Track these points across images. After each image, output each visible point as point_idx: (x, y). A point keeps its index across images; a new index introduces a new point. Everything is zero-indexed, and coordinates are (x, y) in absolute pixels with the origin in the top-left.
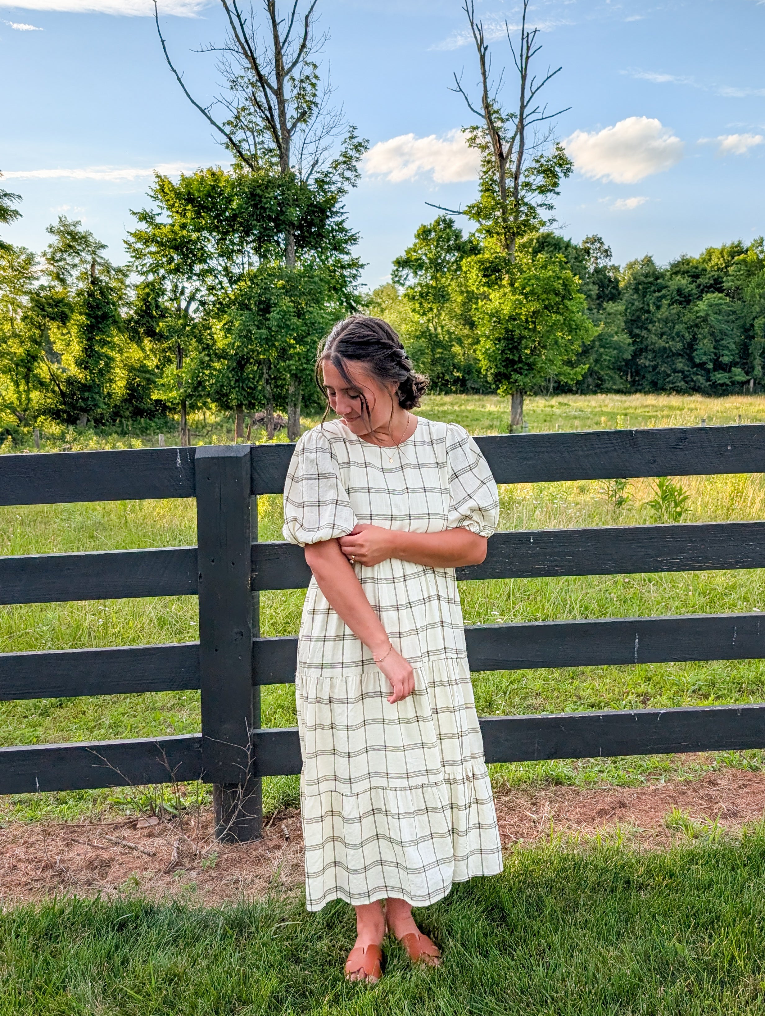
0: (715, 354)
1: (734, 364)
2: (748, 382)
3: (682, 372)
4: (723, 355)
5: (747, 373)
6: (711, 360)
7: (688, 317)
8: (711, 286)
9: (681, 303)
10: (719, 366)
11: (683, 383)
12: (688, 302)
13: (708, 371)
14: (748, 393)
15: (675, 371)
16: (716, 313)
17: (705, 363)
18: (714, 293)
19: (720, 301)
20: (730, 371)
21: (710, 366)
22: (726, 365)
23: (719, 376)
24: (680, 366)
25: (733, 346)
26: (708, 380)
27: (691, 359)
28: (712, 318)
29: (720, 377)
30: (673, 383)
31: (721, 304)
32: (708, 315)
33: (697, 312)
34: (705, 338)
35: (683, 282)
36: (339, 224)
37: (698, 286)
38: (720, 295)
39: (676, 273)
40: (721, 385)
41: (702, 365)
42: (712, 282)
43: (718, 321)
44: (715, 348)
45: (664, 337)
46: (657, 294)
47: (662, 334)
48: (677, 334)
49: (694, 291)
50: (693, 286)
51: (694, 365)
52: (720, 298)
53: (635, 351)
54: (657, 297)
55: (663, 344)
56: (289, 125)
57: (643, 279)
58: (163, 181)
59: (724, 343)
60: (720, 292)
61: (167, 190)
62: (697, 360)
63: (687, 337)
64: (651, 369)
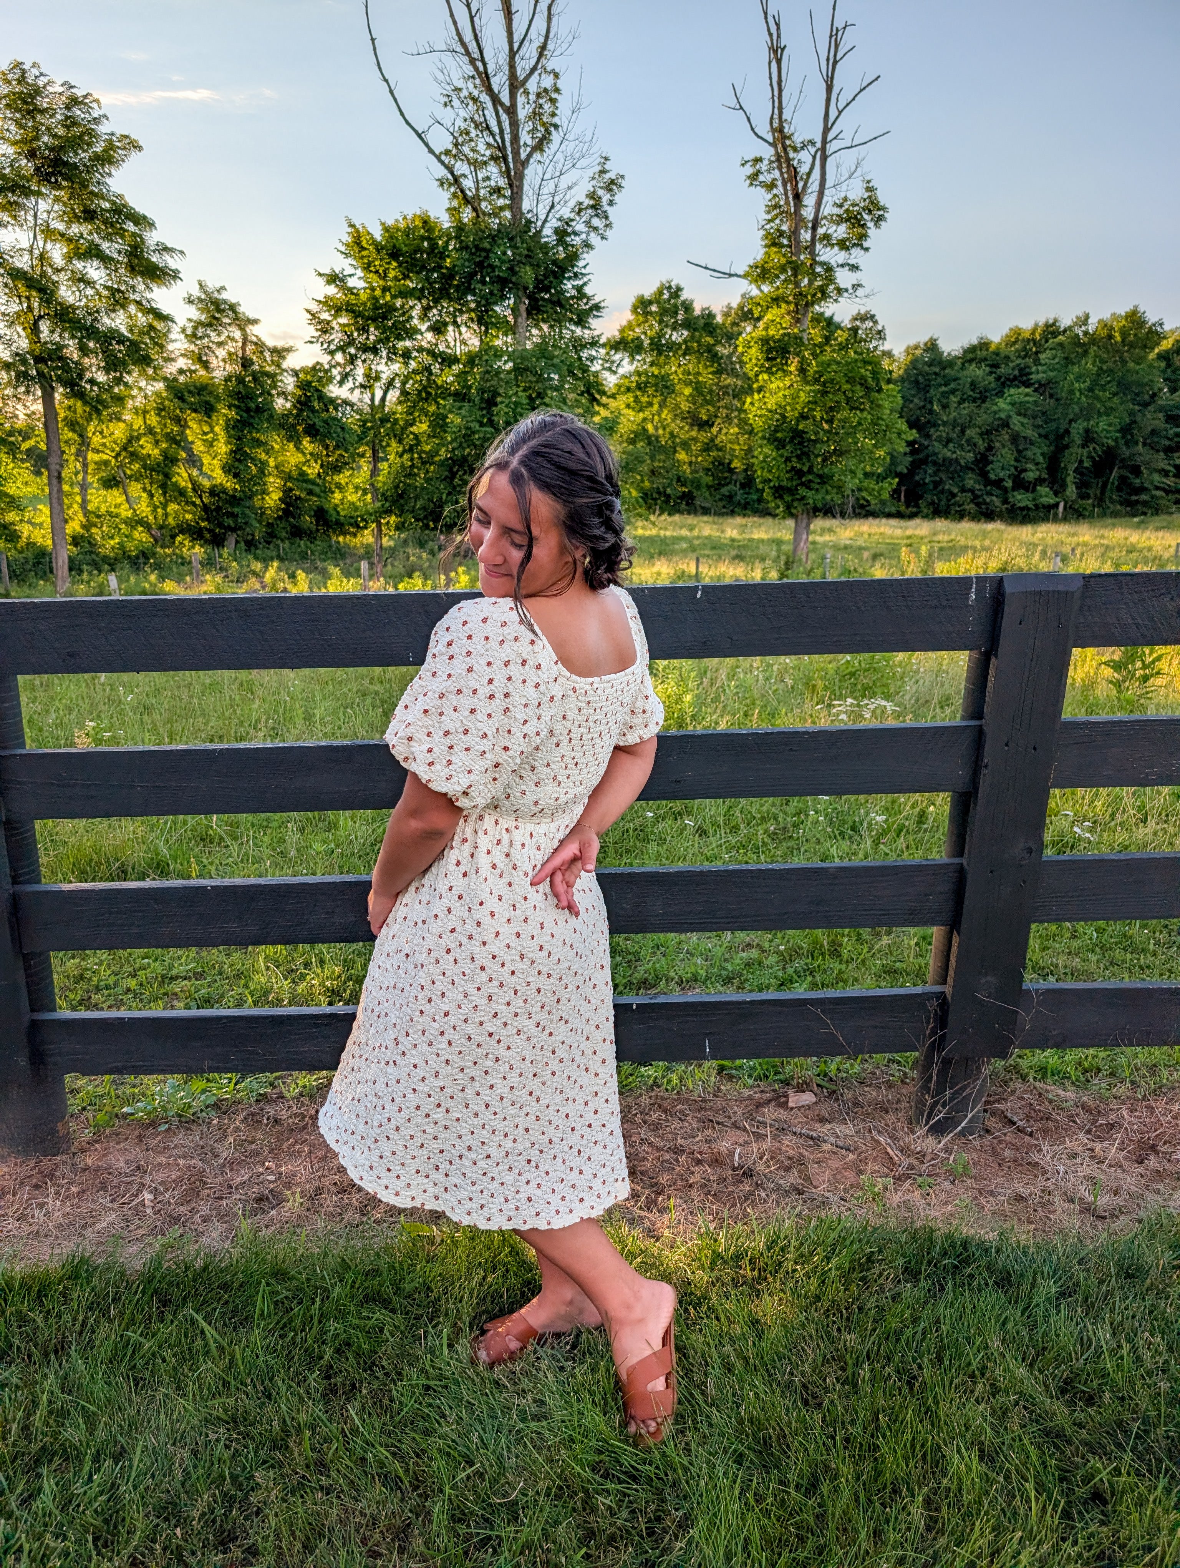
0: (1016, 468)
1: (1040, 481)
2: (1056, 505)
3: (972, 491)
4: (1025, 470)
5: (1056, 494)
6: (1010, 476)
7: (983, 418)
8: (1015, 378)
9: (974, 400)
10: (1020, 484)
11: (972, 506)
12: (985, 399)
13: (1005, 490)
14: (1056, 520)
16: (1020, 415)
17: (1002, 480)
18: (1019, 387)
19: (1027, 398)
20: (1034, 490)
21: (1009, 484)
22: (1030, 482)
23: (1019, 497)
24: (969, 483)
25: (1040, 459)
26: (1005, 501)
27: (984, 474)
28: (1016, 419)
29: (1021, 498)
30: (960, 506)
31: (1028, 403)
32: (1009, 417)
33: (995, 413)
34: (1004, 446)
35: (979, 373)
36: (579, 289)
37: (998, 379)
38: (1027, 390)
39: (970, 361)
40: (1022, 509)
41: (998, 483)
42: (1016, 373)
43: (1022, 424)
44: (1016, 460)
45: (951, 445)
46: (944, 389)
47: (949, 440)
48: (968, 441)
49: (993, 385)
50: (991, 378)
51: (988, 482)
52: (1027, 395)
53: (912, 463)
54: (943, 393)
55: (949, 454)
56: (523, 156)
57: (926, 368)
58: (358, 231)
59: (1029, 454)
60: (1028, 386)
61: (364, 244)
62: (992, 476)
63: (982, 445)
64: (931, 487)
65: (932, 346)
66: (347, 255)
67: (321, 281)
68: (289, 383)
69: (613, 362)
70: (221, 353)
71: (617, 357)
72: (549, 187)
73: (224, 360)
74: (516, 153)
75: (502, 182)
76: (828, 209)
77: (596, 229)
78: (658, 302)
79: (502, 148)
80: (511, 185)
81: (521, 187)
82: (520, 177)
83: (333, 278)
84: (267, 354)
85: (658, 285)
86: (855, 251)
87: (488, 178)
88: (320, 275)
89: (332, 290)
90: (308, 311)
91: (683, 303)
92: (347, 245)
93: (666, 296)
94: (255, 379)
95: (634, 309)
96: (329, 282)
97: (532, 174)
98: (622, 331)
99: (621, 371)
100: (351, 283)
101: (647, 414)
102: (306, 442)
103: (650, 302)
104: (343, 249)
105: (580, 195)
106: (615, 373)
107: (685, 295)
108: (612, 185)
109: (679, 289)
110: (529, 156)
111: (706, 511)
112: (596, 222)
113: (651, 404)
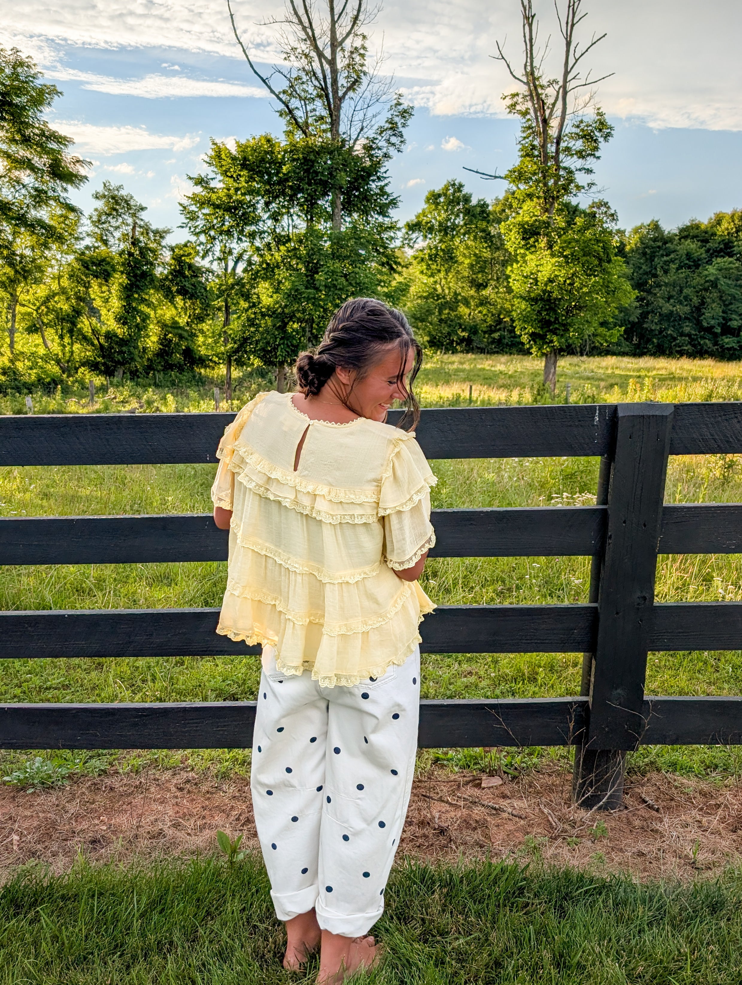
0: (724, 318)
3: (689, 335)
4: (731, 320)
6: (719, 325)
7: (697, 280)
8: (721, 250)
9: (689, 267)
10: (727, 330)
11: (689, 347)
12: (697, 266)
13: (715, 335)
15: (682, 334)
16: (726, 278)
17: (713, 327)
18: (724, 257)
19: (731, 265)
20: (738, 335)
21: (718, 330)
22: (735, 329)
23: (726, 340)
24: (687, 330)
26: (716, 344)
27: (698, 323)
28: (722, 281)
29: (728, 341)
30: (680, 347)
31: (732, 269)
32: (717, 279)
33: (706, 276)
34: (714, 302)
35: (693, 246)
36: (382, 188)
37: (708, 251)
38: (731, 259)
39: (686, 237)
40: (729, 349)
41: (709, 330)
42: (722, 246)
43: (728, 285)
44: (723, 312)
45: (672, 301)
46: (665, 258)
47: (669, 298)
48: (686, 298)
49: (704, 256)
50: (703, 250)
51: (702, 328)
52: (731, 263)
53: (641, 314)
54: (666, 261)
55: (671, 308)
56: (340, 94)
57: (651, 243)
58: (219, 148)
59: (733, 307)
60: (731, 256)
61: (223, 156)
62: (705, 324)
63: (696, 301)
64: (657, 333)
65: (656, 227)
66: (210, 164)
67: (191, 183)
68: (167, 256)
69: (411, 239)
70: (117, 234)
71: (414, 236)
72: (359, 116)
73: (119, 240)
74: (335, 92)
75: (325, 113)
76: (568, 129)
77: (393, 144)
78: (445, 195)
79: (324, 89)
80: (331, 115)
81: (338, 117)
82: (338, 108)
83: (201, 181)
84: (151, 235)
85: (445, 182)
86: (590, 159)
87: (314, 110)
88: (190, 178)
89: (198, 189)
90: (181, 205)
91: (464, 196)
92: (211, 157)
93: (451, 191)
94: (141, 253)
95: (428, 200)
96: (196, 184)
97: (346, 107)
98: (418, 217)
99: (416, 246)
100: (212, 184)
101: (437, 278)
102: (179, 300)
103: (439, 196)
104: (208, 160)
105: (381, 121)
106: (412, 247)
107: (465, 190)
108: (406, 113)
109: (461, 186)
110: (345, 94)
111: (482, 351)
112: (393, 140)
113: (439, 271)
